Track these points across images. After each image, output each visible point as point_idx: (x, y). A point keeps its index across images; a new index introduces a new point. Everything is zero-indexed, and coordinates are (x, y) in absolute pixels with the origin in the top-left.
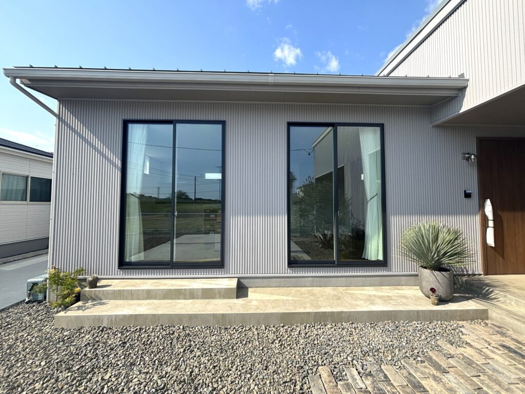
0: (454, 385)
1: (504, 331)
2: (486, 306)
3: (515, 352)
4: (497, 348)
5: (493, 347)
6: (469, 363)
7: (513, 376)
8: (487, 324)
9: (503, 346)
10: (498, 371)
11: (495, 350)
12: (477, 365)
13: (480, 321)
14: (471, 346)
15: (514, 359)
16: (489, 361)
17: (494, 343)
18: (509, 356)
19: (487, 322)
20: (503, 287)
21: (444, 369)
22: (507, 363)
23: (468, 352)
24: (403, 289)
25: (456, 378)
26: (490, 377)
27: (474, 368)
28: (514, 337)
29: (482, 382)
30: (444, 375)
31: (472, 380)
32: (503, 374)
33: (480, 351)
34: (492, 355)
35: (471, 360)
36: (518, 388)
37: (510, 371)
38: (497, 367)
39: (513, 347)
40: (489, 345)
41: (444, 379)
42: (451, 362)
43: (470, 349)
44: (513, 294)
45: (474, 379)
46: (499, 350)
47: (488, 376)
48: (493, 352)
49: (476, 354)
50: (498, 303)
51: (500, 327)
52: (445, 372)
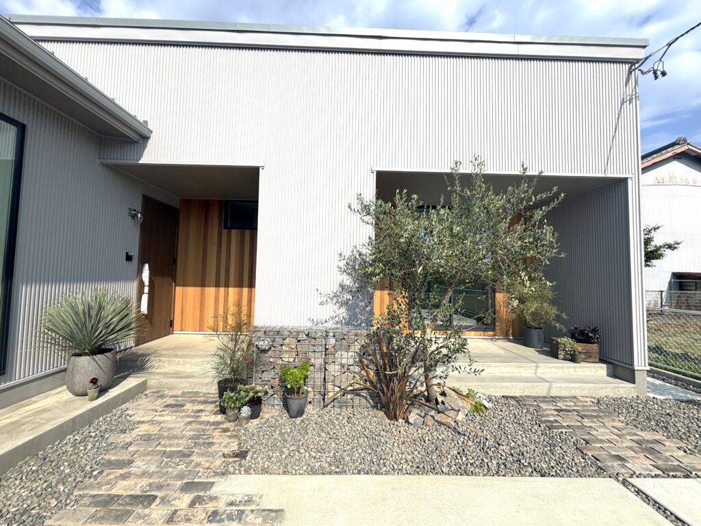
0: (144, 467)
1: (162, 393)
2: (145, 377)
3: (176, 406)
4: (163, 411)
5: (160, 411)
6: (147, 438)
7: (182, 424)
8: (146, 395)
9: (167, 406)
10: (171, 429)
11: (162, 413)
12: (155, 435)
13: (140, 395)
14: (143, 422)
15: (177, 411)
16: (163, 425)
17: (158, 408)
18: (174, 412)
19: (146, 392)
20: (155, 352)
21: (129, 460)
22: (174, 417)
23: (142, 429)
24: (35, 402)
25: (143, 460)
26: (168, 438)
27: (153, 439)
28: (171, 394)
29: (165, 446)
30: (131, 467)
31: (156, 451)
32: (175, 428)
33: (152, 422)
34: (162, 419)
35: (148, 434)
36: (187, 431)
37: (178, 422)
38: (169, 426)
39: (173, 402)
40: (156, 411)
41: (133, 470)
42: (132, 449)
43: (144, 425)
44: (165, 356)
45: (158, 448)
46: (165, 411)
47: (167, 437)
48: (161, 416)
49: (150, 426)
50: (154, 370)
51: (158, 392)
52: (130, 462)
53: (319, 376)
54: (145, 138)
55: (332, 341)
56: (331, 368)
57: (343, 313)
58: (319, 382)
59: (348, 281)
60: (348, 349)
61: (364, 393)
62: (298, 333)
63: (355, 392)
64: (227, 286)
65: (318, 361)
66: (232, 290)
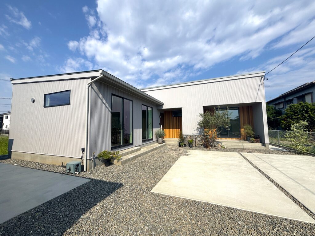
53: (194, 142)
54: (163, 105)
55: (196, 137)
56: (196, 141)
57: (198, 132)
58: (195, 143)
59: (199, 126)
60: (199, 138)
61: (203, 145)
62: (190, 135)
63: (201, 145)
64: (174, 129)
65: (194, 140)
66: (175, 130)
